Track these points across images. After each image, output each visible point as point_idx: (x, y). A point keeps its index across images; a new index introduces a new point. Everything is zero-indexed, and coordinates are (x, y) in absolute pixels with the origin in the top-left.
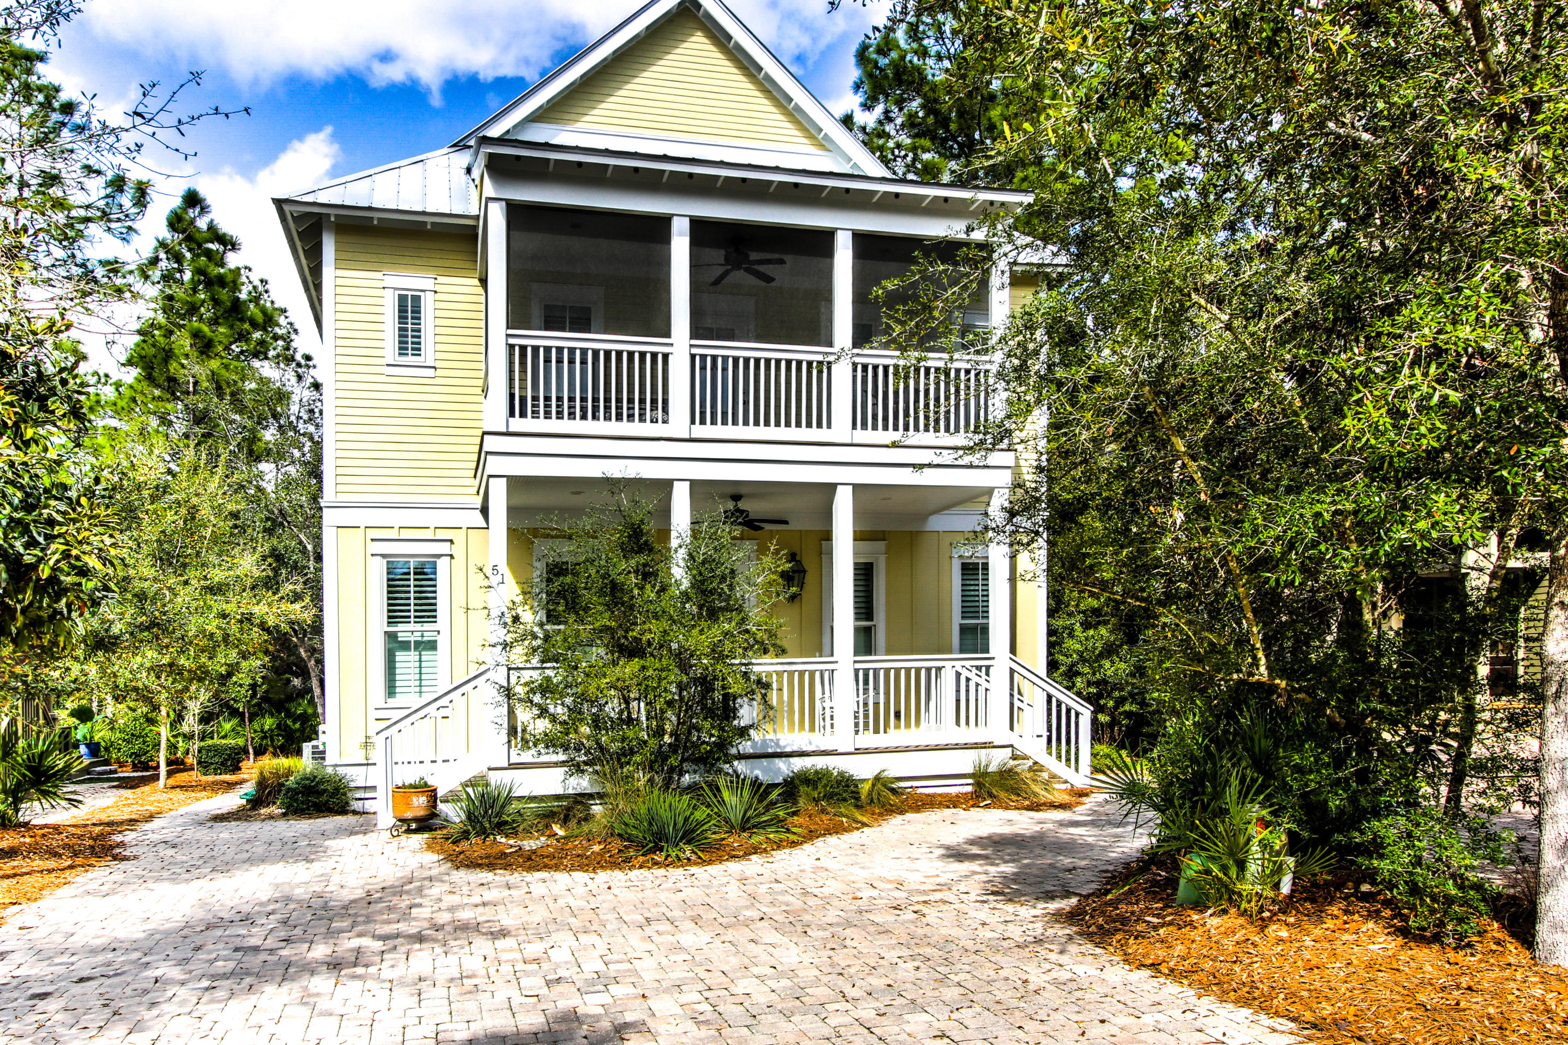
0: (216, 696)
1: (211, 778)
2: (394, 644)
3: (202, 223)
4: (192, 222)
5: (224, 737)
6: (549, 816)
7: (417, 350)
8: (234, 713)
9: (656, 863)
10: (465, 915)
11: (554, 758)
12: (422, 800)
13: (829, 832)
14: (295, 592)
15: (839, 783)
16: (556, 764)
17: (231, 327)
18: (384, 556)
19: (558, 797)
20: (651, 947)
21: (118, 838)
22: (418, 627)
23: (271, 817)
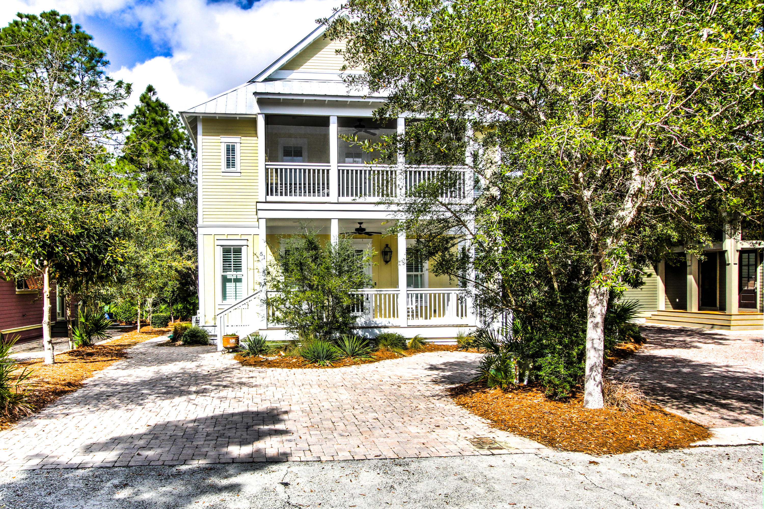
0: (159, 296)
1: (157, 329)
2: (225, 280)
3: (154, 98)
4: (150, 99)
5: (161, 312)
6: (279, 348)
7: (234, 166)
8: (166, 302)
9: (315, 367)
10: (244, 380)
11: (282, 326)
12: (234, 340)
13: (388, 358)
14: (189, 256)
15: (397, 339)
16: (282, 329)
17: (165, 141)
18: (221, 246)
19: (284, 341)
20: (300, 392)
21: (125, 351)
22: (235, 273)
23: (180, 345)
